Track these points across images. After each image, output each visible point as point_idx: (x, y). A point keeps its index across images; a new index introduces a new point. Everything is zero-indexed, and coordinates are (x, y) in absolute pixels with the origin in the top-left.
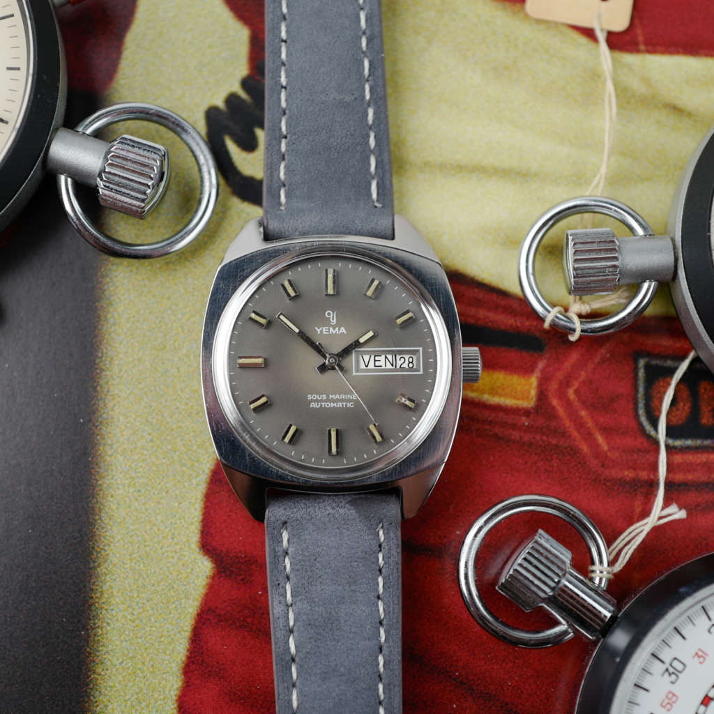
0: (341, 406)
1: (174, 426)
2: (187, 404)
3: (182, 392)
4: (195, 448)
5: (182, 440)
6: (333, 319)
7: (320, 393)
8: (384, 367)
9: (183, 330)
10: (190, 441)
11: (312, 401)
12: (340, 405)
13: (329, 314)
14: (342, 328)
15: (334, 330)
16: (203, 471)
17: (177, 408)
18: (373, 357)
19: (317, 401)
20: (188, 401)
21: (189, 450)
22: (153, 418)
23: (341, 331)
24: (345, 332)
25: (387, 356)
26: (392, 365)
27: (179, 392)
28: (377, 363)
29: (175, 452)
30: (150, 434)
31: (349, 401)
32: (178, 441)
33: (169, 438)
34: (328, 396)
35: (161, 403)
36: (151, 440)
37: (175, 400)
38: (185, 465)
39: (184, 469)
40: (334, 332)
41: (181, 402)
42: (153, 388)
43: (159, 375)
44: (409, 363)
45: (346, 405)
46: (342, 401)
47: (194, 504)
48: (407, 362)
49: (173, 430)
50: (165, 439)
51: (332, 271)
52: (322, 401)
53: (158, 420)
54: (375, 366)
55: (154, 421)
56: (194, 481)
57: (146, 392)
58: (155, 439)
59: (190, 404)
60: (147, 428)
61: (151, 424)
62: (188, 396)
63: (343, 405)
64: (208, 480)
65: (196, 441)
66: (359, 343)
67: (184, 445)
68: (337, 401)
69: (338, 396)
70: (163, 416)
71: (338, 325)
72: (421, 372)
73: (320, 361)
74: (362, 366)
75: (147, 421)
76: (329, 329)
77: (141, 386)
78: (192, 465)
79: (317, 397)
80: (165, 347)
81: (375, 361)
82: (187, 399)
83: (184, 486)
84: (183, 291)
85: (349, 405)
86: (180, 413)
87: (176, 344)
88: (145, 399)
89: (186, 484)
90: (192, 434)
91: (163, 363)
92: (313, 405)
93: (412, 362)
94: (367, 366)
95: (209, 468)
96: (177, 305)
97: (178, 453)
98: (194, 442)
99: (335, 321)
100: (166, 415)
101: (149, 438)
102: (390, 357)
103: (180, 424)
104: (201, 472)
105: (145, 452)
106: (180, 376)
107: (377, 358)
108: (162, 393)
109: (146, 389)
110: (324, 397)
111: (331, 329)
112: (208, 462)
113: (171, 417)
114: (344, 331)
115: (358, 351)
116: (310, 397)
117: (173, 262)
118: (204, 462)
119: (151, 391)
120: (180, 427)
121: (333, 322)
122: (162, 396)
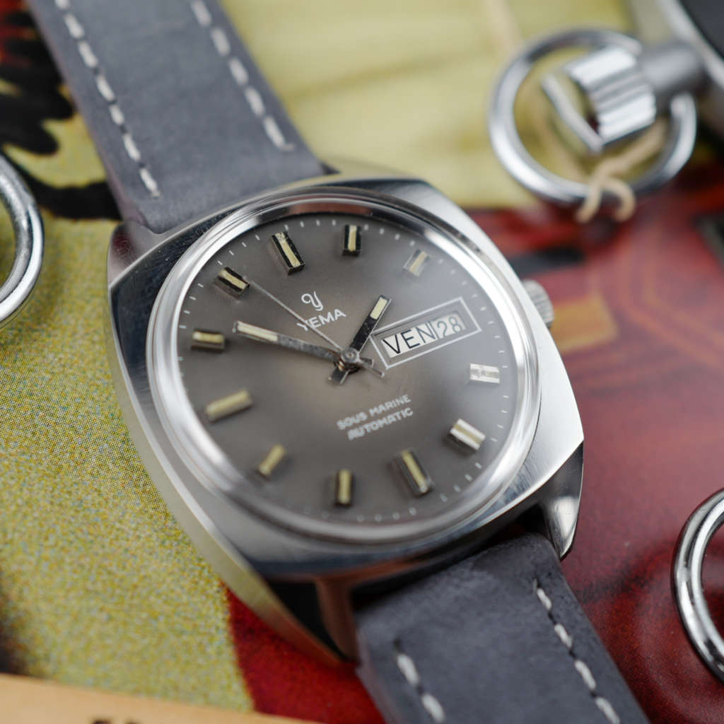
0: (394, 419)
1: (135, 580)
2: (139, 537)
3: (120, 522)
4: (185, 599)
5: (158, 595)
6: (317, 304)
7: (353, 414)
8: (422, 344)
9: (76, 432)
10: (173, 591)
11: (348, 429)
12: (391, 419)
13: (307, 298)
14: (336, 311)
15: (326, 316)
16: (217, 628)
17: (127, 550)
18: (399, 336)
19: (355, 426)
20: (138, 533)
21: (178, 606)
22: (94, 583)
23: (337, 316)
24: (345, 315)
25: (419, 327)
26: (433, 337)
27: (118, 525)
28: (411, 343)
29: (156, 619)
30: (102, 610)
31: (403, 407)
32: (153, 598)
33: (136, 601)
34: (368, 413)
35: (96, 554)
36: (110, 619)
37: (117, 538)
38: (182, 633)
39: (185, 638)
40: (328, 321)
41: (128, 540)
42: (72, 537)
43: (72, 513)
44: (454, 326)
45: (401, 415)
46: (391, 411)
47: (229, 686)
48: (450, 327)
49: (135, 587)
50: (131, 606)
51: (283, 236)
52: (362, 423)
53: (104, 582)
54: (410, 347)
55: (99, 586)
56: (211, 650)
57: (62, 548)
58: (114, 614)
59: (143, 535)
60: (92, 603)
61: (97, 593)
62: (134, 526)
63: (396, 417)
64: (232, 638)
65: (182, 588)
66: (373, 320)
67: (165, 602)
68: (384, 414)
69: (382, 408)
70: (109, 573)
71: (328, 308)
72: (479, 330)
73: (327, 370)
74: (393, 354)
75: (87, 591)
76: (318, 319)
77: (52, 541)
78: (195, 626)
79: (350, 421)
80: (61, 467)
81: (406, 340)
82: (136, 529)
83: (200, 666)
84: (48, 376)
85: (406, 413)
86: (134, 555)
87: (77, 455)
88: (68, 560)
89: (200, 661)
90: (169, 579)
91: (69, 493)
92: (353, 434)
93: (456, 324)
94: (398, 352)
95: (224, 619)
96: (48, 399)
97: (162, 619)
98: (178, 590)
99: (320, 304)
100: (114, 569)
101: (104, 616)
102: (423, 327)
103: (142, 573)
104: (213, 631)
105: (108, 641)
106: (106, 500)
107: (407, 336)
108: (90, 538)
109: (61, 544)
110: (363, 416)
111: (322, 318)
112: (217, 610)
113: (124, 568)
114: (341, 314)
115: (376, 335)
116: (342, 425)
117: (12, 342)
118: (212, 611)
119: (71, 542)
120: (145, 577)
121: (320, 306)
122: (92, 542)
